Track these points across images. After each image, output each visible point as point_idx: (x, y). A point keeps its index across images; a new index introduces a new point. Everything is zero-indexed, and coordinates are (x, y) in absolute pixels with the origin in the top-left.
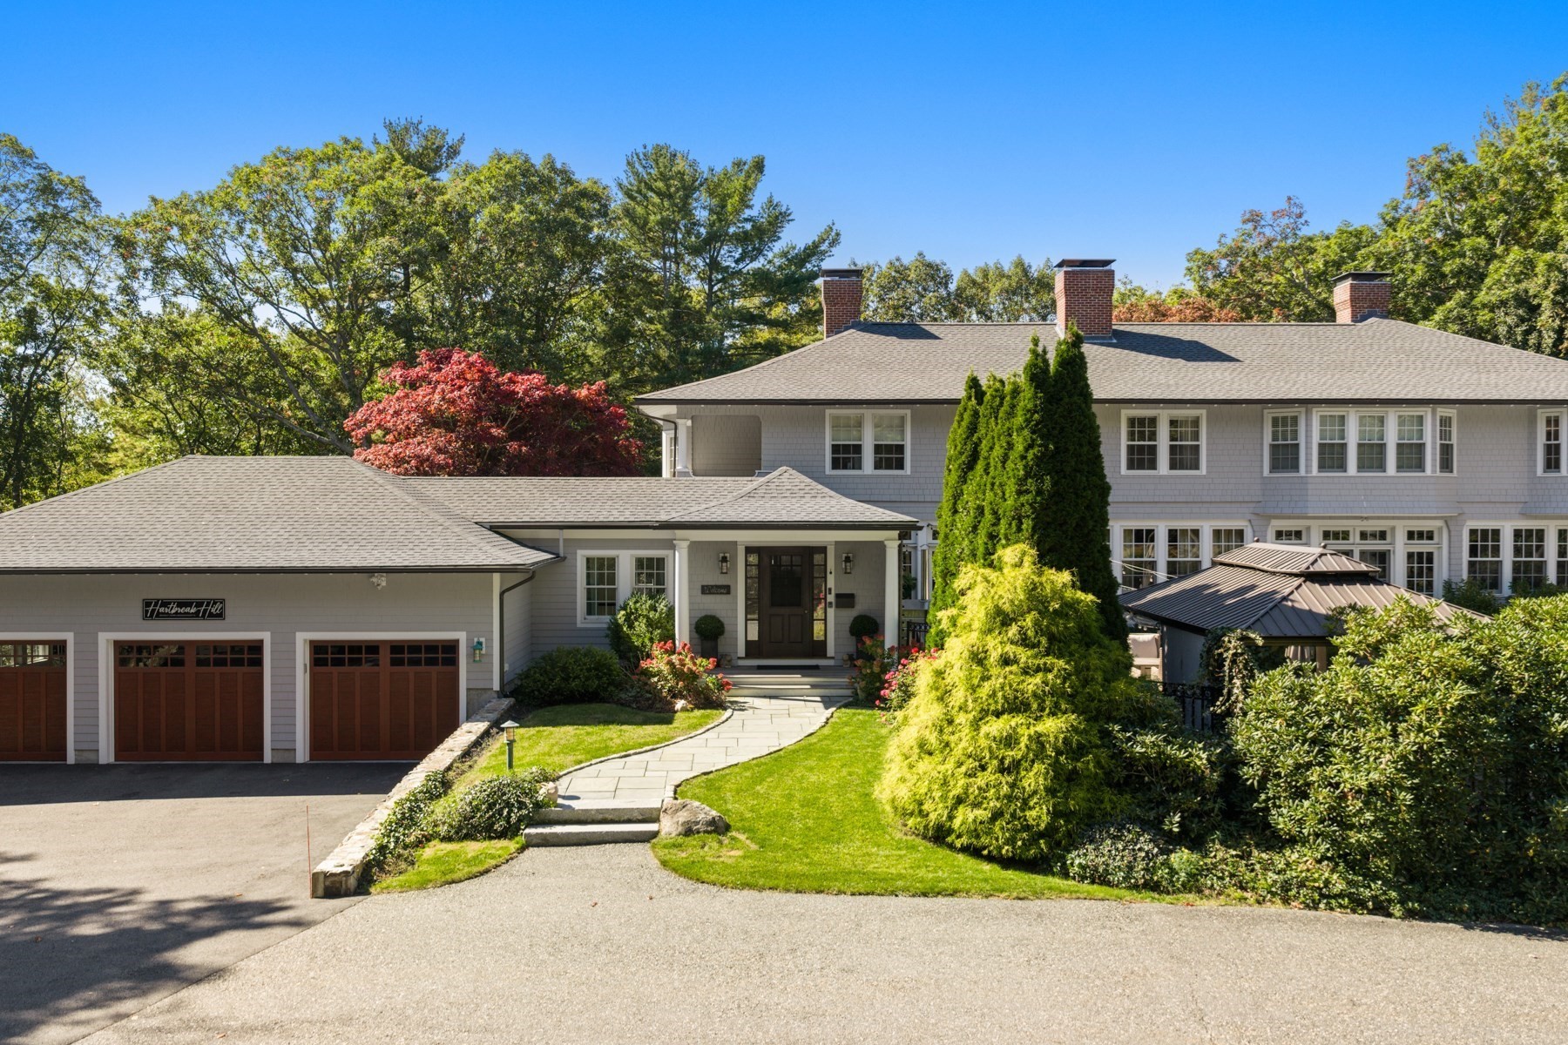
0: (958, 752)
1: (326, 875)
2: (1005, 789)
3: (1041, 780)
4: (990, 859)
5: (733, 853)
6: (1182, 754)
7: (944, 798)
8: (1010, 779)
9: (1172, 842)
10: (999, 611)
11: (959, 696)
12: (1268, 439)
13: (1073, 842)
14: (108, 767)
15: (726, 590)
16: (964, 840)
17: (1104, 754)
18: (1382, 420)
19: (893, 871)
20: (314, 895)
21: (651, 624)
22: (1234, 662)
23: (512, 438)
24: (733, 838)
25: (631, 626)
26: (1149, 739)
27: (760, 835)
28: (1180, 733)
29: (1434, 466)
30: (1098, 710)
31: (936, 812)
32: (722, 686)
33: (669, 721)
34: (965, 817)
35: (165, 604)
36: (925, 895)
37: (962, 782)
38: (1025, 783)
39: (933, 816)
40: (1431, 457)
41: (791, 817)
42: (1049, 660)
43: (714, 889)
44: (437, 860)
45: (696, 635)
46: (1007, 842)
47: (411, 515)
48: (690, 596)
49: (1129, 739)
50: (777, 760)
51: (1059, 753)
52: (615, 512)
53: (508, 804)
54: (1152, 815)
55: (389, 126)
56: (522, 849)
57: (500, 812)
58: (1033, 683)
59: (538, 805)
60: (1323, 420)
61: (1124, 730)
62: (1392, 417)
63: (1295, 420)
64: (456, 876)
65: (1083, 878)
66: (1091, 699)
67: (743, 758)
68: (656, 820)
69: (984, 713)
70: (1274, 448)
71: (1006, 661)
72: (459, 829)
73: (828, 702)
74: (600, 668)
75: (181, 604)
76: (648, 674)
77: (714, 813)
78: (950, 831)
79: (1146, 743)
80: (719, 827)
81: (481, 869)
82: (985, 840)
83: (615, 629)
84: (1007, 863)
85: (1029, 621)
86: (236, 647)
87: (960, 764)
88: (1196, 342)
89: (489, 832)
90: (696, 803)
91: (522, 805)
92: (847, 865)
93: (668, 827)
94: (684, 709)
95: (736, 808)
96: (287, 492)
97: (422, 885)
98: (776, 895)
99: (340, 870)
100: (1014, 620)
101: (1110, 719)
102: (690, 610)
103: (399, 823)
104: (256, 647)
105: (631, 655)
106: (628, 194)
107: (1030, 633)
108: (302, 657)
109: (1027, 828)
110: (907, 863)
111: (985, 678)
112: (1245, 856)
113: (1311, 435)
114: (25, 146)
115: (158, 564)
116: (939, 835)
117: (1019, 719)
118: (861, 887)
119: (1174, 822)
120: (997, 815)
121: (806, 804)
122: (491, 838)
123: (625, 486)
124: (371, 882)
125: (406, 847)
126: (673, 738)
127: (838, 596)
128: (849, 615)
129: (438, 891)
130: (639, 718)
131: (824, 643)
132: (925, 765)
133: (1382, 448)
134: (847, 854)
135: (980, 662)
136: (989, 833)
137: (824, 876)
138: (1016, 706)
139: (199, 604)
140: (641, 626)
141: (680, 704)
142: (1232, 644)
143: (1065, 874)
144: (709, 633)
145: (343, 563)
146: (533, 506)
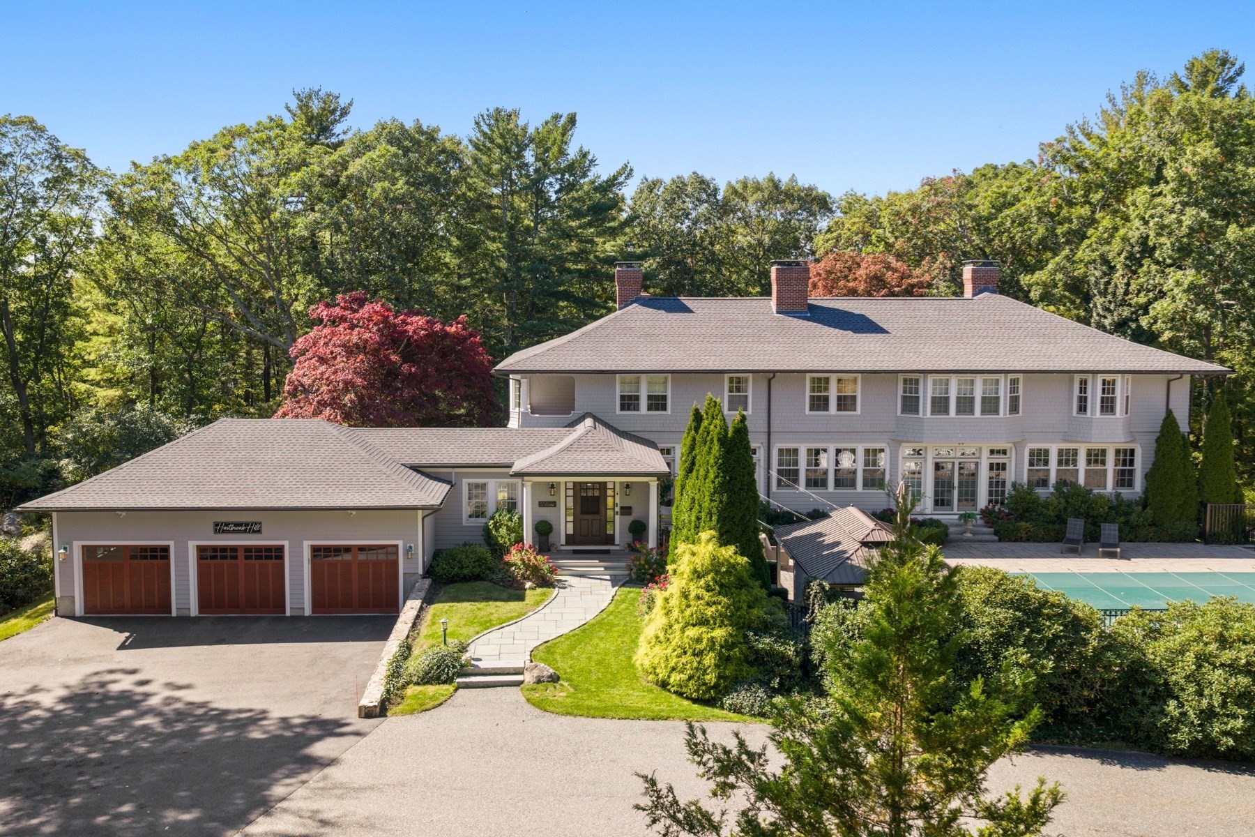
0: (674, 643)
1: (366, 708)
2: (695, 664)
3: (713, 661)
4: (687, 698)
5: (561, 694)
6: (782, 649)
7: (666, 667)
8: (698, 659)
9: (774, 692)
10: (695, 571)
11: (675, 613)
12: (900, 392)
13: (727, 692)
14: (195, 618)
15: (554, 504)
16: (675, 689)
17: (744, 647)
18: (972, 382)
19: (639, 705)
20: (360, 717)
21: (509, 529)
22: (815, 596)
23: (404, 362)
24: (562, 685)
25: (497, 530)
26: (767, 641)
27: (575, 683)
28: (783, 637)
29: (1005, 411)
30: (744, 623)
31: (662, 674)
32: (553, 571)
33: (521, 598)
34: (675, 678)
35: (227, 525)
36: (653, 719)
37: (675, 660)
38: (705, 662)
39: (661, 676)
40: (1004, 405)
41: (590, 672)
42: (721, 598)
43: (553, 716)
44: (415, 697)
45: (536, 535)
46: (695, 691)
47: (366, 466)
48: (533, 508)
49: (757, 640)
50: (585, 632)
51: (722, 647)
52: (485, 456)
53: (447, 666)
54: (766, 678)
55: (298, 96)
56: (456, 690)
57: (443, 670)
58: (710, 611)
59: (462, 666)
60: (935, 382)
61: (756, 635)
62: (979, 380)
63: (917, 382)
64: (428, 706)
65: (730, 710)
66: (740, 617)
67: (565, 631)
68: (522, 673)
69: (687, 624)
70: (904, 398)
71: (698, 598)
72: (423, 679)
73: (615, 581)
74: (481, 560)
75: (236, 525)
76: (509, 565)
77: (552, 671)
78: (668, 684)
79: (765, 643)
80: (554, 679)
81: (438, 702)
82: (684, 690)
83: (487, 531)
84: (695, 701)
85: (710, 577)
86: (268, 549)
87: (674, 650)
88: (863, 316)
89: (438, 680)
90: (542, 665)
91: (454, 667)
92: (617, 702)
93: (528, 678)
94: (531, 588)
95: (564, 666)
96: (288, 448)
97: (412, 712)
98: (583, 719)
99: (372, 705)
100: (703, 576)
101: (749, 628)
102: (533, 516)
103: (392, 675)
104: (280, 549)
105: (499, 551)
106: (476, 147)
107: (711, 583)
108: (307, 554)
109: (705, 684)
110: (647, 700)
111: (688, 606)
112: (809, 699)
113: (928, 392)
114: (40, 123)
115: (225, 505)
116: (664, 685)
117: (704, 629)
118: (623, 715)
119: (775, 683)
120: (691, 678)
121: (599, 663)
122: (439, 684)
123: (490, 436)
124: (386, 710)
125: (398, 689)
126: (526, 613)
127: (622, 508)
128: (629, 519)
129: (420, 715)
130: (505, 595)
131: (613, 536)
132: (657, 649)
133: (972, 400)
134: (617, 695)
135: (686, 597)
136: (687, 686)
137: (606, 709)
138: (702, 622)
139: (247, 525)
140: (503, 531)
141: (528, 585)
142: (815, 586)
143: (722, 707)
144: (543, 530)
145: (332, 504)
146: (435, 451)
